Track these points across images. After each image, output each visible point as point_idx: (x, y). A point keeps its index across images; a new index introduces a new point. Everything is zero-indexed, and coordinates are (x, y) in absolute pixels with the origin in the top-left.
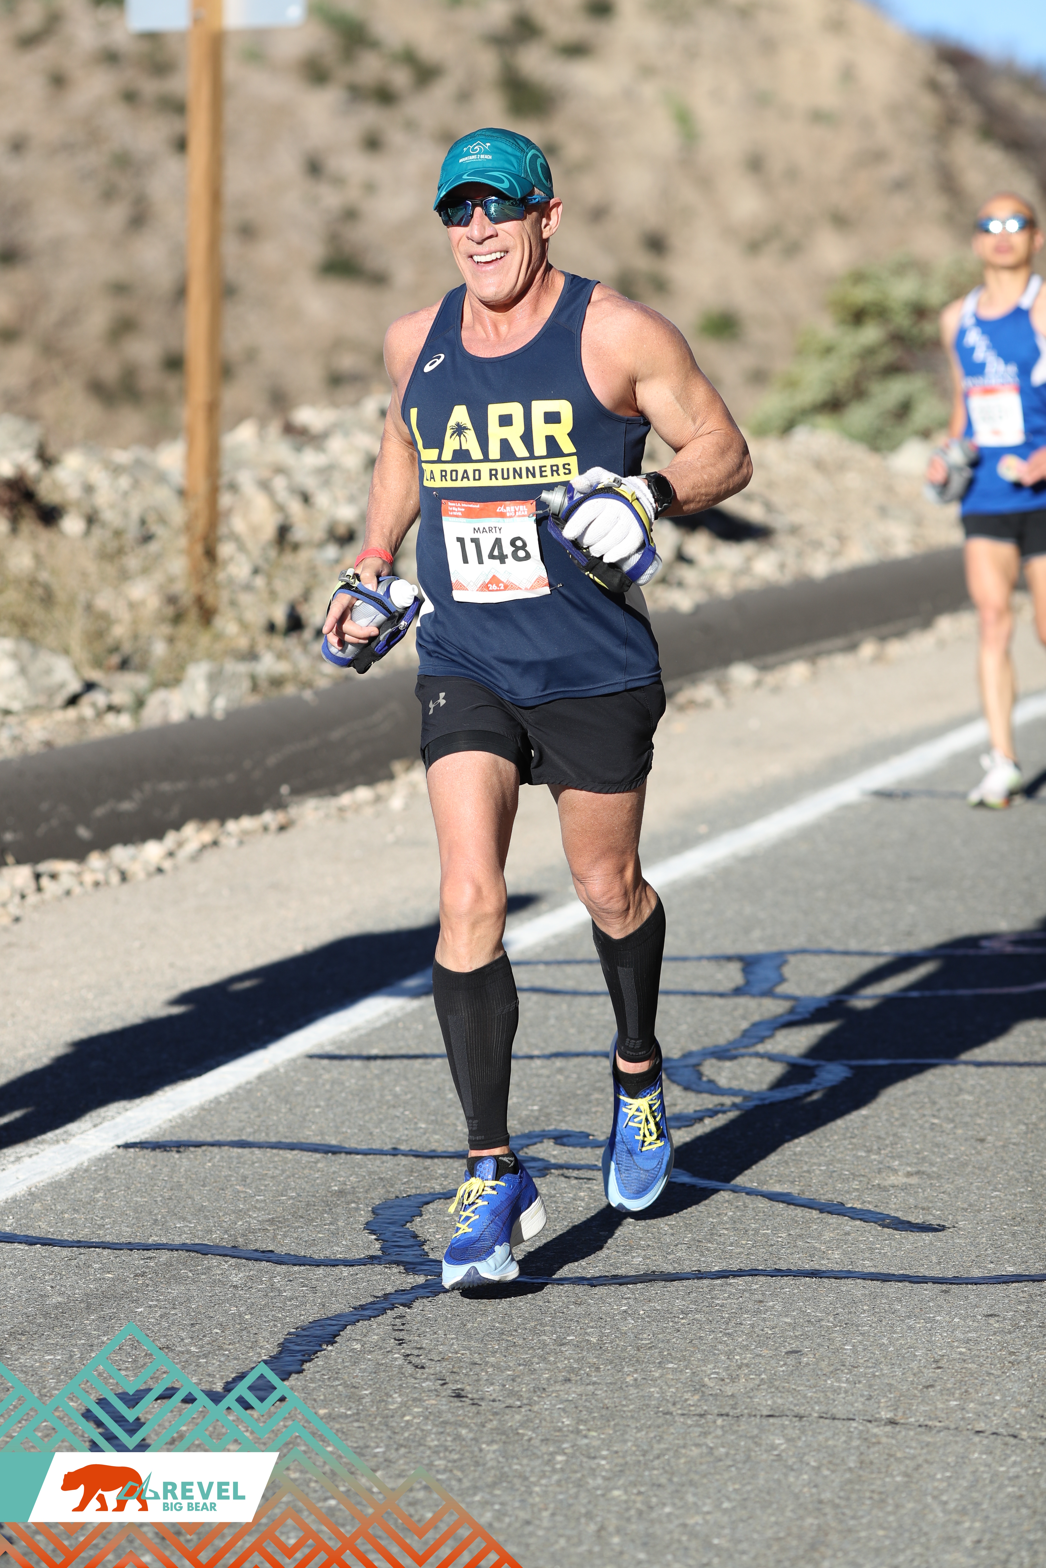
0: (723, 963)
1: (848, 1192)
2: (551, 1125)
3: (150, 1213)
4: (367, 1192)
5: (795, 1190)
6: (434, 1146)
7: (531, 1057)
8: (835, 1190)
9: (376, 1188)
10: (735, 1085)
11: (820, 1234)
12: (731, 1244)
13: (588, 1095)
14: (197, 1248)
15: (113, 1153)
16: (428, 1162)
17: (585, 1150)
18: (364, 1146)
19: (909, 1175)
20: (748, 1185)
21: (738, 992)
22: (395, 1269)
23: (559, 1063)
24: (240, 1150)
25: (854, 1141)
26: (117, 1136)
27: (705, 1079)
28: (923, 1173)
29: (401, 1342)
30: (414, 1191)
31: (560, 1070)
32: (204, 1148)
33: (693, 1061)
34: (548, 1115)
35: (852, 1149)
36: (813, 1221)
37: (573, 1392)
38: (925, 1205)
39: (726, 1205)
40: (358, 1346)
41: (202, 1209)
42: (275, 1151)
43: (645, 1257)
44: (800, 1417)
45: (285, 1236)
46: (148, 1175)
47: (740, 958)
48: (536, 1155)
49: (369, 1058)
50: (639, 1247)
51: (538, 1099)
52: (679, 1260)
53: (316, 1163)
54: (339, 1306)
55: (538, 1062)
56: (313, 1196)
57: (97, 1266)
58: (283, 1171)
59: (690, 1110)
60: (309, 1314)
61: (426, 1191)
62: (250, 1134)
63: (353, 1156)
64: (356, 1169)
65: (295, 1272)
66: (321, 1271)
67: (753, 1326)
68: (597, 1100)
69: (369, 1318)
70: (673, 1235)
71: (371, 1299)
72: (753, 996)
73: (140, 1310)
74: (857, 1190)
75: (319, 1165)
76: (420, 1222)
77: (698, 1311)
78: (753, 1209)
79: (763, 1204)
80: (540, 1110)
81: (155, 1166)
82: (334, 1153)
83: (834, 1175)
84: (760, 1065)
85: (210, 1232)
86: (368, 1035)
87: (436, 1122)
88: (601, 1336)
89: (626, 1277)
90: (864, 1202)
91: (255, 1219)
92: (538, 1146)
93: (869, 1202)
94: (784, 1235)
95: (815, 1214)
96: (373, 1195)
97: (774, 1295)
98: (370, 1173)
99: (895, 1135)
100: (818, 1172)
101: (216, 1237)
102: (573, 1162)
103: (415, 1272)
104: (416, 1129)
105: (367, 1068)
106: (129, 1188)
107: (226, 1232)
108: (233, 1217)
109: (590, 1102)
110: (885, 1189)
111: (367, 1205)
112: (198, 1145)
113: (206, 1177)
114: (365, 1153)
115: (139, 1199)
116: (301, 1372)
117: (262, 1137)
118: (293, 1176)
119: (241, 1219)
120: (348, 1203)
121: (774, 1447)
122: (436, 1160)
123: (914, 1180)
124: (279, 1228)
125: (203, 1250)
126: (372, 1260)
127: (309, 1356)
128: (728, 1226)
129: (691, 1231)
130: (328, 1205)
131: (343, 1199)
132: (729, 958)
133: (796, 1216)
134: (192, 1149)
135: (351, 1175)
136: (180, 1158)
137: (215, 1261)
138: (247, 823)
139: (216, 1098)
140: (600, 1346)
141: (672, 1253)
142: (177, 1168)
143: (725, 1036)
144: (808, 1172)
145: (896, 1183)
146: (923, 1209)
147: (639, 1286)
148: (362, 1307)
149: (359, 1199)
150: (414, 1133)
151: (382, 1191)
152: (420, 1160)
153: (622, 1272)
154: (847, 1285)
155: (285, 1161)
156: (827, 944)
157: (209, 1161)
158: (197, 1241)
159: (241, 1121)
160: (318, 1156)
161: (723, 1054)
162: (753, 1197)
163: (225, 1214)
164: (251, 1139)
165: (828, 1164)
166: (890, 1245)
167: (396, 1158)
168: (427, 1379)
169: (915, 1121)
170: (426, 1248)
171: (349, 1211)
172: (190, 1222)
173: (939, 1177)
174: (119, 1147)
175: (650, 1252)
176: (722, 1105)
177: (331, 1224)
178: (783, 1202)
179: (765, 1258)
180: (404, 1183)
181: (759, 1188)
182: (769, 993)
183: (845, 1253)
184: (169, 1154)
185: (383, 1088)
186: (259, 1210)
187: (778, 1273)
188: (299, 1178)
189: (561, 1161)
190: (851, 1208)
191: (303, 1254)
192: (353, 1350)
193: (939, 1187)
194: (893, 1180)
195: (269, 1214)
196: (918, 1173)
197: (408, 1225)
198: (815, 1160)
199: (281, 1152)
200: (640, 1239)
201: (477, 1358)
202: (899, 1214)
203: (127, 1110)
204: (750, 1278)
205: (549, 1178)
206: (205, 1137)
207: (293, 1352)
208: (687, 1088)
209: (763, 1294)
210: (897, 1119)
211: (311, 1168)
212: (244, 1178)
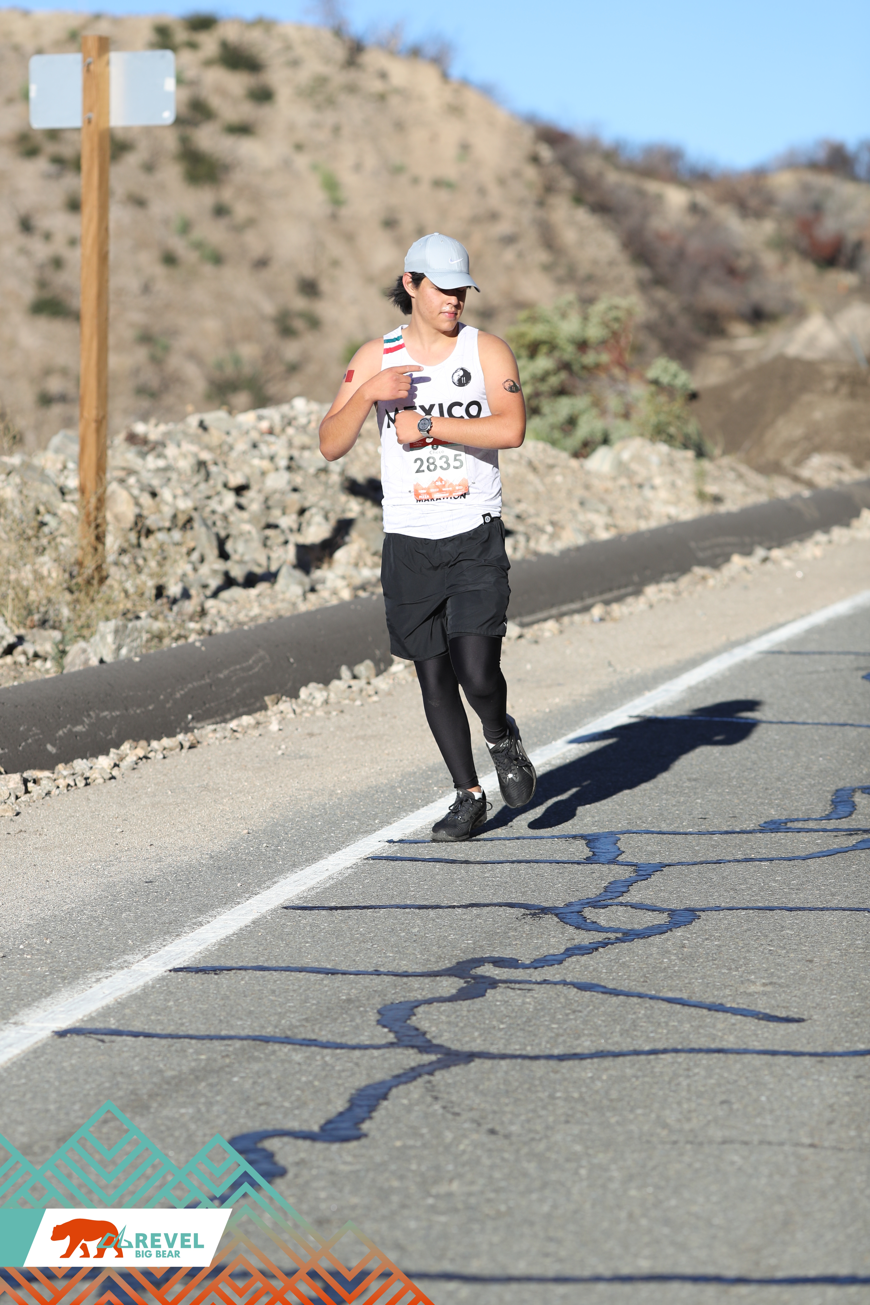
0: (571, 840)
1: (724, 997)
2: (486, 953)
3: (214, 1015)
4: (368, 999)
5: (685, 996)
6: (405, 969)
7: (454, 907)
8: (714, 997)
9: (373, 998)
10: (612, 924)
11: (714, 1026)
12: (652, 1032)
13: (506, 933)
14: (260, 1038)
15: (168, 976)
16: (405, 979)
17: (518, 970)
18: (352, 969)
19: (765, 985)
20: (649, 993)
21: (588, 861)
22: (411, 1051)
23: (475, 911)
24: (261, 973)
25: (716, 962)
26: (165, 963)
27: (588, 921)
28: (775, 983)
29: (436, 1098)
30: (402, 999)
31: (478, 916)
32: (234, 971)
33: (577, 908)
34: (481, 947)
35: (717, 968)
36: (706, 1016)
37: (576, 1130)
38: (785, 1005)
39: (637, 1006)
40: (405, 1101)
41: (251, 1012)
42: (287, 973)
43: (592, 1041)
44: (746, 1143)
45: (321, 1029)
46: (200, 990)
47: (583, 837)
48: (483, 974)
49: (331, 909)
50: (584, 1035)
51: (469, 936)
52: (617, 1043)
53: (322, 980)
54: (379, 1076)
55: (460, 910)
56: (329, 1003)
57: (191, 1051)
58: (300, 987)
59: (586, 942)
60: (361, 1081)
61: (412, 999)
62: (264, 962)
63: (347, 976)
64: (354, 985)
65: (338, 1054)
66: (357, 1053)
67: (689, 1085)
68: (514, 936)
69: (406, 1083)
70: (606, 1026)
71: (401, 1071)
72: (603, 864)
73: (235, 1079)
74: (731, 995)
75: (325, 982)
76: (417, 1019)
77: (644, 1076)
78: (659, 1009)
79: (665, 1005)
80: (474, 943)
81: (203, 984)
82: (333, 974)
83: (710, 985)
84: (626, 911)
85: (263, 1027)
86: (323, 893)
87: (398, 952)
88: (581, 1093)
89: (583, 1054)
90: (738, 1004)
91: (294, 1019)
92: (482, 967)
93: (743, 1004)
94: (688, 1026)
95: (705, 1012)
96: (374, 1001)
97: (697, 1065)
98: (366, 987)
99: (745, 958)
100: (697, 984)
101: (269, 1031)
102: (513, 978)
103: (428, 1052)
104: (386, 957)
105: (333, 916)
106: (190, 999)
107: (276, 1027)
108: (276, 1017)
109: (509, 938)
110: (750, 994)
111: (372, 1009)
112: (230, 969)
113: (244, 991)
114: (357, 974)
115: (201, 1006)
116: (371, 1118)
117: (273, 964)
118: (309, 989)
119: (283, 1019)
120: (358, 1007)
121: (732, 1163)
122: (410, 978)
123: (769, 988)
124: (314, 1025)
125: (266, 1040)
126: (391, 1045)
127: (372, 1108)
128: (644, 1020)
129: (618, 1024)
130: (343, 1009)
131: (352, 1005)
132: (574, 837)
133: (692, 1013)
134: (225, 972)
135: (352, 989)
136: (219, 978)
137: (276, 1047)
138: (166, 742)
139: (227, 937)
140: (581, 1099)
141: (610, 1038)
142: (220, 985)
143: (593, 892)
144: (689, 983)
145: (756, 990)
146: (784, 1007)
147: (596, 1060)
148: (398, 1076)
149: (364, 1005)
150: (386, 960)
151: (380, 999)
152: (399, 978)
153: (578, 1050)
154: (747, 1058)
155: (297, 979)
156: (644, 827)
157: (242, 979)
158: (257, 1034)
159: (253, 953)
160: (322, 976)
161: (595, 904)
162: (655, 1001)
163: (270, 1015)
164: (266, 965)
165: (703, 978)
166: (768, 1032)
167: (380, 977)
168: (465, 1121)
169: (756, 948)
170: (428, 1036)
171: (361, 1012)
172: (246, 1021)
173: (788, 986)
174: (170, 971)
175: (594, 1038)
176: (609, 939)
177: (351, 1021)
178: (679, 1004)
179: (680, 1040)
180: (394, 994)
181: (657, 995)
182: (613, 861)
183: (737, 1037)
184: (210, 975)
185: (350, 929)
186: (294, 1012)
187: (692, 1051)
188: (314, 991)
189: (503, 978)
190: (731, 1007)
191: (339, 1041)
192: (403, 1105)
193: (791, 992)
194: (752, 989)
195: (302, 1015)
196: (771, 983)
197: (408, 1022)
198: (691, 976)
199: (293, 973)
200: (583, 1029)
201: (495, 1108)
202: (768, 1011)
203: (165, 946)
204: (674, 1055)
205: (499, 990)
206: (229, 964)
207: (360, 1106)
208: (578, 928)
209: (688, 1064)
210: (743, 948)
211: (319, 984)
212: (273, 992)
